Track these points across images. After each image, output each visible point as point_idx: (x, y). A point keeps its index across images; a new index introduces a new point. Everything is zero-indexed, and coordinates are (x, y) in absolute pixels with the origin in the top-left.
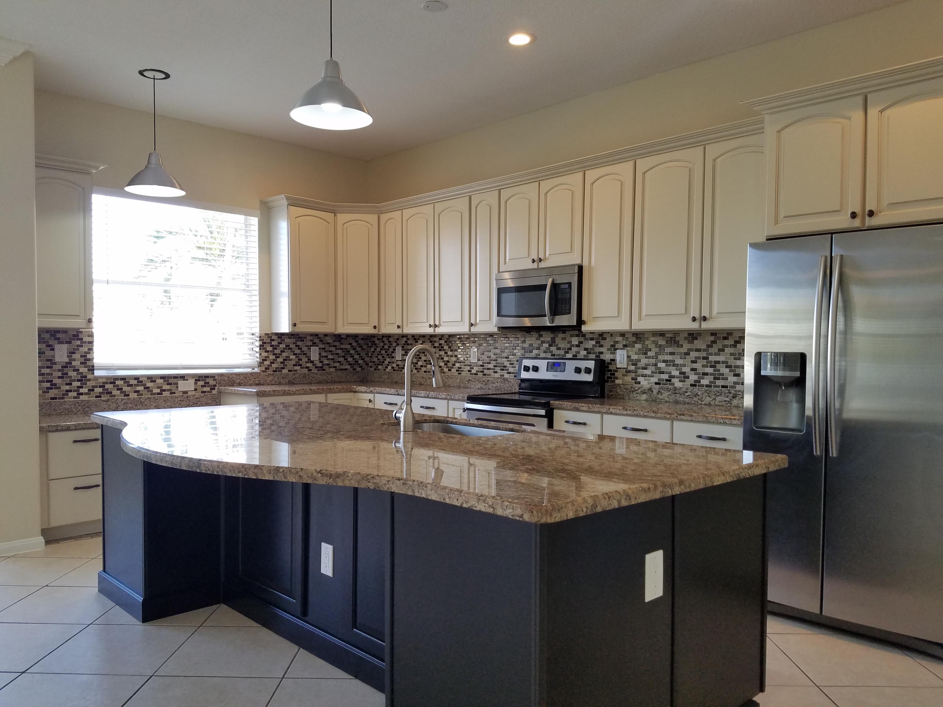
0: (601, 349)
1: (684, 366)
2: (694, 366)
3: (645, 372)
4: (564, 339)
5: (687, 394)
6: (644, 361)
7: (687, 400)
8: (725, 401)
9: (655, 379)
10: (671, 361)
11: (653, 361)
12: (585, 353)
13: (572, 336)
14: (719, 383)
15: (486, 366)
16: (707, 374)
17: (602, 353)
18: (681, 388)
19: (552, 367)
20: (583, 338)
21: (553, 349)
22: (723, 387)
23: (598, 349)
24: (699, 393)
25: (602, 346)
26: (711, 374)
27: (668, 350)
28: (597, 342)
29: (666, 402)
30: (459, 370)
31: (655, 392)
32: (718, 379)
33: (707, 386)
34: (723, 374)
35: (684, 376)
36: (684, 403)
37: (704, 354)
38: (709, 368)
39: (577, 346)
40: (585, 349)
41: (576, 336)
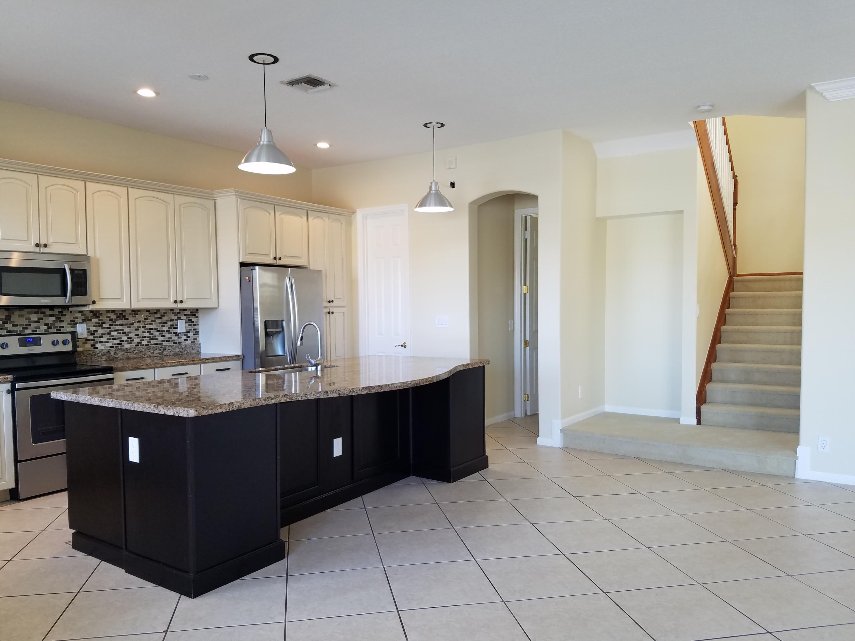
0: (62, 324)
1: (130, 332)
2: (137, 332)
3: (102, 339)
4: (20, 316)
5: (135, 352)
6: (100, 331)
7: (135, 356)
8: (159, 353)
9: (109, 344)
10: (121, 330)
11: (108, 331)
12: (45, 327)
13: (31, 313)
14: (153, 342)
16: (145, 337)
17: (63, 327)
18: (130, 348)
19: (23, 343)
20: (42, 315)
21: (9, 326)
22: (156, 344)
23: (58, 324)
24: (143, 350)
25: (62, 321)
26: (148, 337)
27: (118, 322)
28: (56, 318)
29: (121, 359)
31: (112, 353)
32: (152, 339)
33: (146, 345)
34: (155, 336)
35: (130, 340)
36: (134, 358)
37: (143, 324)
38: (146, 333)
39: (36, 322)
40: (45, 325)
41: (35, 313)
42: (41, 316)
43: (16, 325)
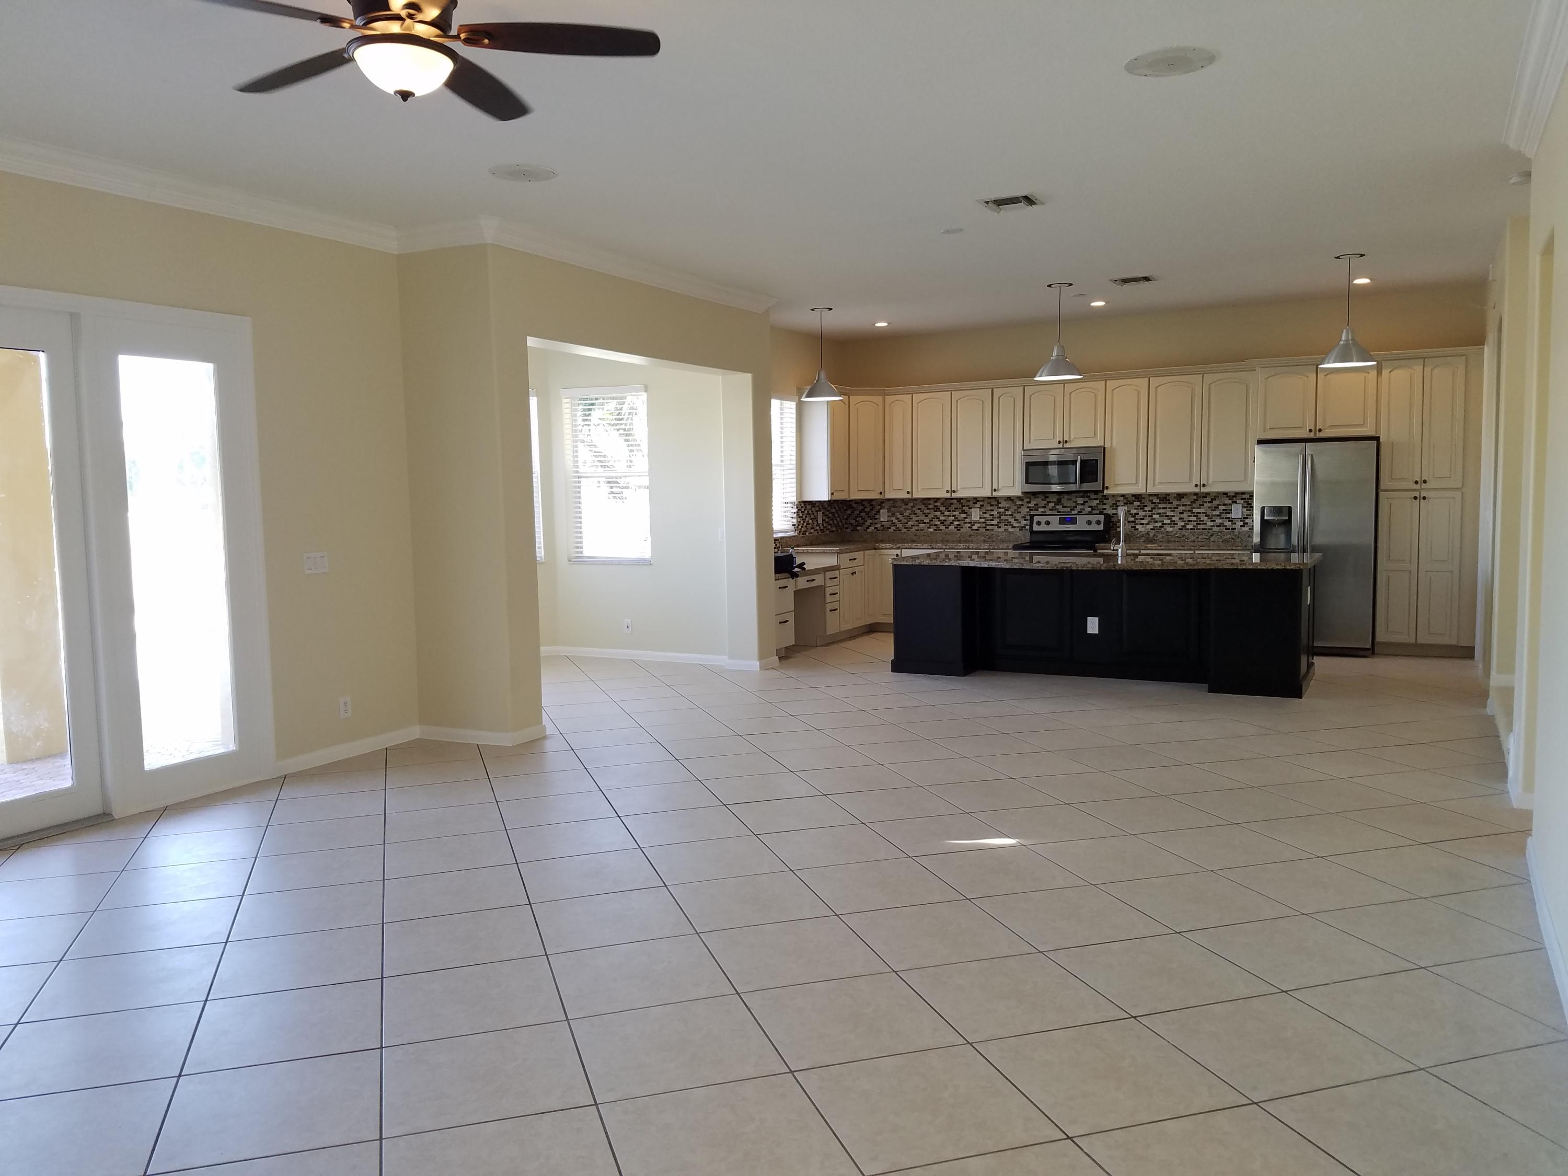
0: (1105, 507)
1: (1174, 516)
2: (1182, 516)
3: (1143, 522)
4: (1069, 499)
5: (1177, 536)
6: (1142, 514)
7: (1177, 540)
8: (1206, 538)
9: (1150, 527)
10: (1163, 513)
11: (1150, 514)
12: (1090, 509)
13: (1076, 497)
14: (1199, 527)
15: (988, 523)
16: (1191, 521)
17: (1105, 509)
18: (1172, 532)
19: (1062, 522)
20: (1088, 499)
21: (1059, 507)
22: (1203, 529)
23: (1101, 507)
24: (1186, 534)
25: (1105, 504)
26: (1194, 521)
27: (1160, 506)
28: (1100, 501)
29: (1160, 541)
30: (958, 527)
31: (1151, 535)
32: (1200, 524)
33: (1191, 529)
34: (1203, 521)
35: (1174, 524)
36: (1175, 541)
37: (1189, 508)
38: (1193, 517)
39: (1082, 504)
40: (1090, 507)
41: (1081, 497)
42: (1086, 499)
43: (1065, 507)
